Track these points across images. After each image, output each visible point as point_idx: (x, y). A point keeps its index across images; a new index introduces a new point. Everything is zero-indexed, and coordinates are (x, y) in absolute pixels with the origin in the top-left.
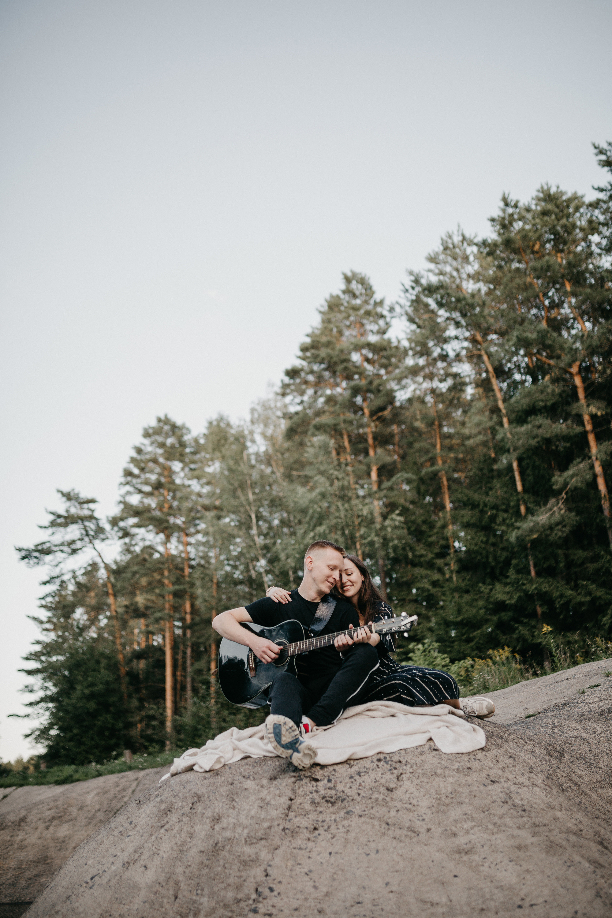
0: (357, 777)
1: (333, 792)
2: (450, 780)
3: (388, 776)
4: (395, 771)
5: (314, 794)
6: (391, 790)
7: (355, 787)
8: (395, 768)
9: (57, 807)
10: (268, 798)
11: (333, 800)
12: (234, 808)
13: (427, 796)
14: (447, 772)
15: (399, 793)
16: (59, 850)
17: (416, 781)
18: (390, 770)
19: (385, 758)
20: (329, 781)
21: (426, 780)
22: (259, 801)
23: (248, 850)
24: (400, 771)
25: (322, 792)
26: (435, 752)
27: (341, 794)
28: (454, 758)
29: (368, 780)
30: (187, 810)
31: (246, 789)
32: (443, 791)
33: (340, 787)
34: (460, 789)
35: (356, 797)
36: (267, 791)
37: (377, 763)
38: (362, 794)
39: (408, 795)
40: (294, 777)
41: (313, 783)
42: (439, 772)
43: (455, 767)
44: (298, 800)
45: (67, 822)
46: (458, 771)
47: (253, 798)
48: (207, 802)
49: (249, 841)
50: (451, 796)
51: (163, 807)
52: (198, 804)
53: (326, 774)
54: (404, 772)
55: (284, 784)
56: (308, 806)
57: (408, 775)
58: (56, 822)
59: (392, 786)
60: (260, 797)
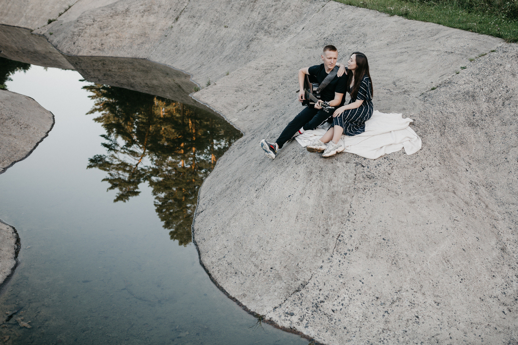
0: (378, 167)
1: (370, 174)
2: (410, 170)
3: (389, 168)
4: (391, 165)
5: (363, 173)
6: (389, 174)
7: (377, 172)
8: (391, 164)
9: (146, 5)
10: (347, 173)
11: (370, 177)
12: (335, 176)
13: (401, 177)
14: (409, 166)
15: (392, 175)
16: (152, 30)
17: (398, 170)
18: (389, 164)
19: (387, 157)
20: (368, 167)
21: (401, 170)
22: (344, 175)
23: (344, 197)
24: (393, 165)
25: (366, 173)
26: (405, 154)
27: (372, 175)
28: (410, 158)
29: (381, 168)
30: (318, 174)
31: (338, 167)
32: (407, 175)
33: (372, 172)
34: (413, 175)
35: (378, 177)
36: (346, 169)
37: (384, 160)
38: (380, 176)
39: (395, 177)
40: (355, 163)
41: (362, 167)
42: (406, 166)
43: (411, 163)
44: (358, 175)
45: (153, 14)
46: (412, 165)
47: (342, 172)
48: (325, 172)
49: (344, 194)
50: (409, 177)
51: (308, 170)
52: (322, 172)
53: (366, 163)
54: (394, 165)
55: (352, 166)
56: (362, 179)
57: (395, 167)
58: (146, 13)
59: (390, 172)
60: (344, 172)
